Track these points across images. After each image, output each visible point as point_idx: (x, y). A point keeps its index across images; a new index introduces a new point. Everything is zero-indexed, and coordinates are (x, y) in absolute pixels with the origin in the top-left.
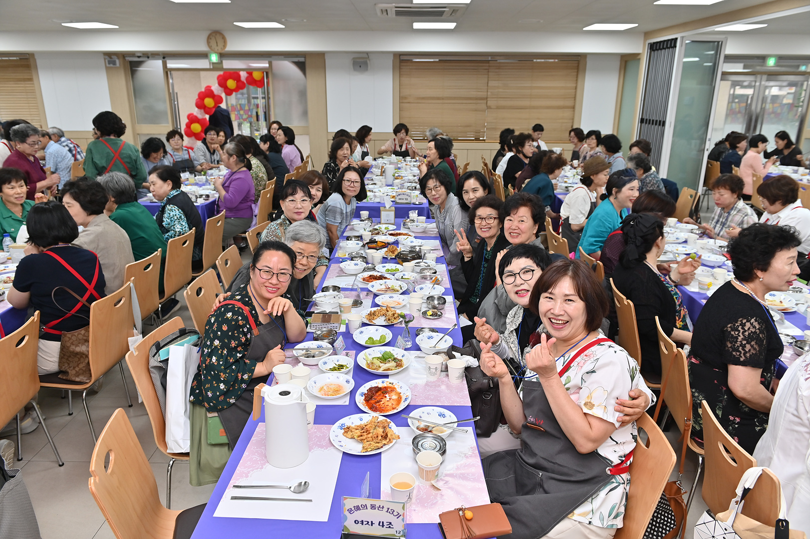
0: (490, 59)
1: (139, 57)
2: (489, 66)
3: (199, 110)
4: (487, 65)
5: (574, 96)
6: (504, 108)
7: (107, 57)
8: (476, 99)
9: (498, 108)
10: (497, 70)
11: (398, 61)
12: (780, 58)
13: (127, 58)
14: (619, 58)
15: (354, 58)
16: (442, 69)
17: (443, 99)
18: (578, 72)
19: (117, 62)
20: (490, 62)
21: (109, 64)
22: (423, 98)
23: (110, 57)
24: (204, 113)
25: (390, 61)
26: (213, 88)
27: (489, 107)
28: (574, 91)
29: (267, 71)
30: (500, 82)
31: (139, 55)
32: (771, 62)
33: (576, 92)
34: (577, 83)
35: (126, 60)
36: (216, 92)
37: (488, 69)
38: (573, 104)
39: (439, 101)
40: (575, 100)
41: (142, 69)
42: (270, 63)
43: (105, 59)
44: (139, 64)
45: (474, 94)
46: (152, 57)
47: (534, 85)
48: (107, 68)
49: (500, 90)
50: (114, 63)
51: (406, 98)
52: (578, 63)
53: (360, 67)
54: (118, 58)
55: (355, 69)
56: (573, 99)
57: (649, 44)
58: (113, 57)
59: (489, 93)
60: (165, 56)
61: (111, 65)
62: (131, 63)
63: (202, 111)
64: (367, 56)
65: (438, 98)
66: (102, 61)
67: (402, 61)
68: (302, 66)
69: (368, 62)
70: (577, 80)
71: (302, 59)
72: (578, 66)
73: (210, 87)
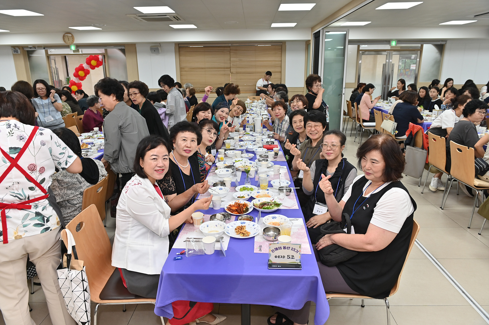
0: (230, 45)
1: (31, 48)
2: (230, 49)
3: (76, 78)
4: (229, 48)
5: (280, 66)
6: (240, 73)
7: (13, 48)
8: (224, 68)
9: (237, 73)
10: (235, 52)
11: (178, 47)
12: (399, 41)
13: (25, 49)
14: (304, 43)
15: (151, 46)
16: (203, 51)
17: (205, 68)
18: (281, 52)
19: (19, 51)
20: (231, 47)
21: (14, 52)
22: (194, 68)
23: (15, 48)
24: (79, 80)
25: (173, 48)
26: (84, 66)
27: (232, 73)
28: (280, 62)
29: (104, 54)
30: (237, 58)
31: (30, 47)
32: (394, 43)
33: (281, 63)
34: (281, 58)
35: (24, 50)
36: (85, 68)
37: (230, 51)
38: (280, 70)
39: (203, 70)
40: (281, 68)
41: (34, 55)
42: (106, 50)
43: (12, 49)
44: (32, 52)
45: (222, 65)
46: (38, 48)
47: (257, 60)
48: (14, 55)
49: (237, 63)
50: (17, 52)
51: (183, 68)
52: (282, 47)
53: (155, 51)
54: (19, 49)
55: (152, 53)
56: (280, 67)
57: (313, 34)
58: (16, 48)
59: (231, 65)
60: (45, 47)
61: (16, 53)
62: (28, 51)
63: (78, 78)
64: (159, 45)
65: (202, 68)
66: (11, 51)
67: (179, 47)
68: (123, 51)
69: (159, 48)
70: (281, 56)
71: (123, 48)
72: (281, 48)
73: (82, 65)
